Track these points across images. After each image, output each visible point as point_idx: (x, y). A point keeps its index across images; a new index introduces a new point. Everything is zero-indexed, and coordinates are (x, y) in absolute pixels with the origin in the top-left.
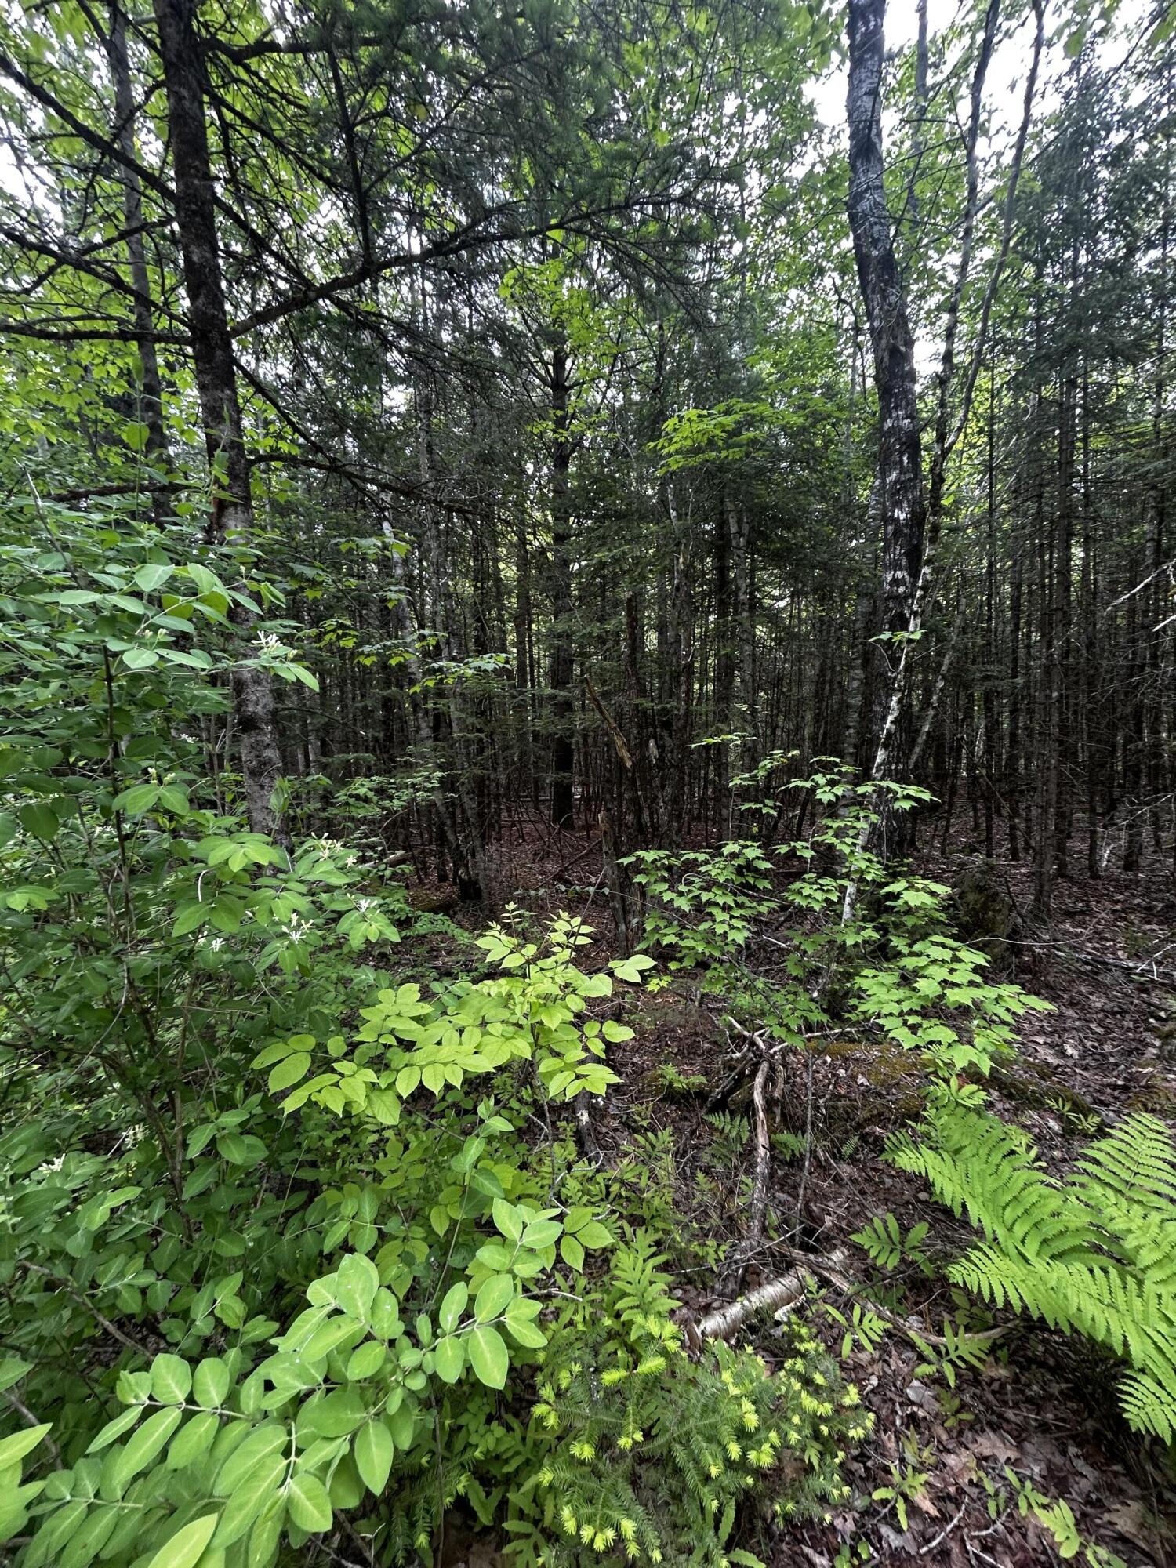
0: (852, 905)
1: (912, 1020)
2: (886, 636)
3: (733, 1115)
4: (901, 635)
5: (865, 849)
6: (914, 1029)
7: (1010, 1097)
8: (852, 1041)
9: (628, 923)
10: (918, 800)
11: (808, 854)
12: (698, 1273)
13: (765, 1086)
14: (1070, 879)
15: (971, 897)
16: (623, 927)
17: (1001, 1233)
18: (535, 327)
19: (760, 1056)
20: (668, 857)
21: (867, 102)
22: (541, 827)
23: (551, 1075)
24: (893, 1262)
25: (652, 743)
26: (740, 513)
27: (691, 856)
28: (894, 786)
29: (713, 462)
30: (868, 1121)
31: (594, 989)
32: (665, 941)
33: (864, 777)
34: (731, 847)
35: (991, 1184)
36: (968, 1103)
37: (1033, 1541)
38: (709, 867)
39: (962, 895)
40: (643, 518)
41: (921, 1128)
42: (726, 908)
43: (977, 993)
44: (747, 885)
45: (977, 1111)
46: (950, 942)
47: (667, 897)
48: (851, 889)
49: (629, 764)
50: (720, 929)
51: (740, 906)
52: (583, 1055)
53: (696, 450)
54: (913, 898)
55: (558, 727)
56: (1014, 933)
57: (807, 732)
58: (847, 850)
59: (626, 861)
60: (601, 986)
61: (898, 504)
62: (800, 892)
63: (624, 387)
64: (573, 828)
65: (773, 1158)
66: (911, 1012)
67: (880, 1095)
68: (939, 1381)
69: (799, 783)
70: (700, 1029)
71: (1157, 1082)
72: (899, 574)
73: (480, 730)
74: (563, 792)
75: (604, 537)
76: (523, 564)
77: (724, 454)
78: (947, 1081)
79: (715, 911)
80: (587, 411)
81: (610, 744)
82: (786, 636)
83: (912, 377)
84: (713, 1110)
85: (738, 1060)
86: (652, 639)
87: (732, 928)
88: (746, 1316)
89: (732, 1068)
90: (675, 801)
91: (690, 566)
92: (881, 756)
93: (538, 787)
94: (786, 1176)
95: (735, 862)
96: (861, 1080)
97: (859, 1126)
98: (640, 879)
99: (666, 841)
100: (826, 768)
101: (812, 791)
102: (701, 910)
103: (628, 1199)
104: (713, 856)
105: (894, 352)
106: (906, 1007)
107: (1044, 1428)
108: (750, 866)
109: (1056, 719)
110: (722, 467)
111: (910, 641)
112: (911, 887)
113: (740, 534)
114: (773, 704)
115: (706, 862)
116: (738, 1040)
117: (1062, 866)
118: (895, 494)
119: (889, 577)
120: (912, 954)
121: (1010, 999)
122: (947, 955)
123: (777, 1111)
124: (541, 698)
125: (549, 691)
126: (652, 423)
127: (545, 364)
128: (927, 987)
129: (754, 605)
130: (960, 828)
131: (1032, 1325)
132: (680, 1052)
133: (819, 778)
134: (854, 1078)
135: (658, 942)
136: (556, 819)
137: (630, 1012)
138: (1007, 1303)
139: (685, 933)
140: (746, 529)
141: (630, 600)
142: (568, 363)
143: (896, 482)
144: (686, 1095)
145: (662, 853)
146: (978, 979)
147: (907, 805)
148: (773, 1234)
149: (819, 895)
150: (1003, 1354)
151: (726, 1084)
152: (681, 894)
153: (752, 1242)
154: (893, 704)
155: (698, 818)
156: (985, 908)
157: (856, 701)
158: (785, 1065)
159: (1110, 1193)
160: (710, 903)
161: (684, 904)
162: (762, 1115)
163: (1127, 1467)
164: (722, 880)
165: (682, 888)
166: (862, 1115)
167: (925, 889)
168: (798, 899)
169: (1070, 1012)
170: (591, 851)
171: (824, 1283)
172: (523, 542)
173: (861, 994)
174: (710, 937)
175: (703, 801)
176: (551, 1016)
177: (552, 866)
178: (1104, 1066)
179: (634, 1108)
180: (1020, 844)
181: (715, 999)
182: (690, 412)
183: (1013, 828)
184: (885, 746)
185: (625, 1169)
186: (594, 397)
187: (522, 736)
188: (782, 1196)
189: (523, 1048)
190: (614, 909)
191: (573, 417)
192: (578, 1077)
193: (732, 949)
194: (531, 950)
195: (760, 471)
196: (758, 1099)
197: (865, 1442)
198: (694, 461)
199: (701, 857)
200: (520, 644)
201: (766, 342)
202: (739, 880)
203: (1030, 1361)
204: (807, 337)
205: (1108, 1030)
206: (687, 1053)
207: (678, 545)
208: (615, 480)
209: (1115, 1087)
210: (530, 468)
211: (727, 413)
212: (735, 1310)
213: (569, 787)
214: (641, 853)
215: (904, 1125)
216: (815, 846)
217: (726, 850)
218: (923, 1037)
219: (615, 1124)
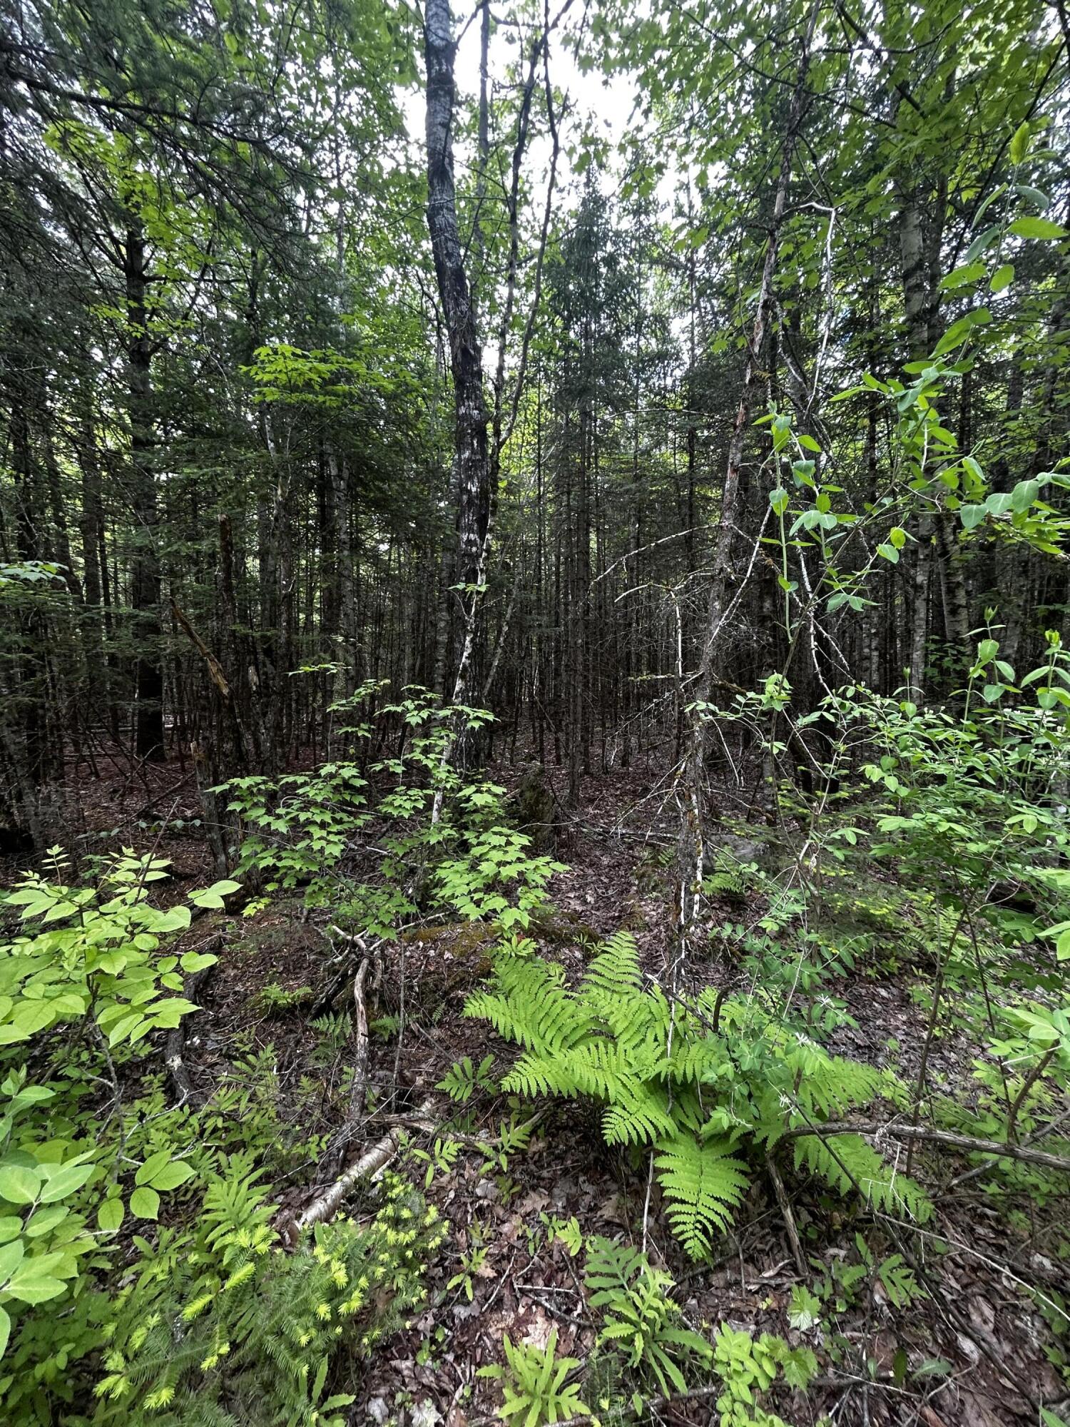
0: (439, 810)
1: (476, 896)
2: (461, 586)
3: (336, 1015)
4: (472, 587)
5: (448, 762)
6: (478, 903)
7: (552, 941)
8: (441, 924)
9: (227, 854)
10: (486, 721)
11: (399, 770)
12: (301, 1173)
13: (365, 981)
14: (591, 775)
15: (528, 794)
16: (223, 858)
17: (536, 1041)
18: (100, 193)
19: (361, 955)
20: (264, 782)
21: (441, 133)
22: (121, 761)
23: (112, 1024)
24: (468, 1093)
25: (251, 670)
26: (338, 457)
27: (291, 779)
28: (467, 709)
29: (311, 404)
30: (452, 988)
31: (172, 923)
32: (262, 864)
33: (446, 702)
34: (329, 768)
35: (531, 1009)
36: (524, 953)
37: (556, 1256)
38: (307, 789)
39: (521, 794)
40: (239, 442)
41: (490, 981)
42: (323, 825)
43: (521, 867)
44: (345, 803)
45: (529, 959)
46: (505, 830)
47: (262, 822)
48: (438, 797)
49: (225, 691)
50: (316, 846)
51: (340, 822)
52: (157, 993)
53: (293, 388)
54: (479, 800)
55: (139, 650)
56: (556, 818)
57: (406, 664)
58: (431, 765)
59: (218, 789)
60: (179, 918)
61: (470, 478)
62: (391, 804)
63: (218, 299)
64: (163, 759)
65: (372, 1043)
66: (476, 891)
67: (462, 964)
68: (497, 1172)
69: (392, 708)
70: (306, 943)
71: (637, 909)
72: (472, 536)
73: (27, 650)
74: (150, 724)
75: (191, 452)
76: (87, 462)
77: (321, 399)
78: (509, 940)
79: (312, 829)
80: (173, 312)
81: (205, 671)
82: (387, 578)
83: (479, 374)
84: (317, 1016)
85: (341, 963)
86: (253, 564)
87: (329, 842)
88: (347, 1190)
89: (335, 973)
90: (278, 727)
91: (289, 498)
92: (459, 684)
93: (117, 717)
94: (385, 1055)
95: (334, 782)
96: (447, 955)
97: (446, 993)
98: (235, 806)
99: (268, 768)
100: (417, 694)
101: (403, 714)
102: (299, 830)
103: (227, 1130)
104: (312, 778)
105: (465, 351)
106: (472, 887)
107: (565, 1172)
108: (346, 785)
109: (580, 659)
110: (321, 411)
111: (478, 593)
112: (478, 791)
113: (340, 477)
114: (377, 637)
115: (304, 784)
116: (341, 945)
117: (587, 766)
118: (470, 468)
119: (465, 537)
120: (479, 844)
121: (544, 868)
122: (502, 840)
123: (376, 1000)
124: (119, 618)
125: (126, 609)
126: (246, 348)
127: (115, 241)
128: (487, 868)
129: (356, 545)
130: (523, 741)
131: (559, 1101)
132: (286, 970)
133: (408, 704)
134: (441, 955)
135: (255, 866)
136: (141, 751)
137: (232, 942)
138: (539, 1092)
139: (284, 854)
140: (346, 474)
141: (223, 523)
142: (147, 252)
143: (469, 460)
144: (291, 1009)
145: (258, 779)
146: (523, 856)
147: (476, 725)
148: (372, 1109)
149: (408, 805)
150: (541, 1132)
151: (330, 988)
152: (279, 817)
153: (354, 1121)
154: (467, 643)
155: (307, 743)
156: (537, 802)
157: (443, 638)
158: (384, 957)
159: (601, 991)
160: (309, 822)
161: (281, 826)
162: (361, 1007)
163: (612, 1175)
164: (319, 799)
165: (281, 811)
166: (447, 984)
167: (489, 791)
168: (390, 810)
169: (590, 871)
170: (186, 783)
171: (415, 1132)
172: (90, 437)
173: (441, 884)
174: (308, 854)
175: (311, 727)
176: (113, 962)
177: (135, 803)
178: (608, 906)
179: (235, 1037)
180: (562, 752)
181: (322, 912)
182: (286, 347)
183: (557, 740)
184: (463, 677)
185: (222, 1099)
186: (180, 299)
187: (94, 659)
188: (381, 1073)
189: (74, 1004)
190: (212, 841)
191: (154, 312)
192: (147, 1017)
193: (331, 862)
194: (88, 894)
195: (357, 425)
196: (358, 994)
197: (444, 1246)
198: (294, 398)
199: (300, 780)
200: (88, 553)
201: (365, 305)
202: (338, 797)
203: (558, 1128)
204: (400, 312)
205: (611, 879)
206: (293, 968)
207: (276, 476)
208: (208, 396)
209: (613, 918)
210: (98, 355)
211: (324, 360)
212: (337, 1189)
213: (158, 715)
214: (236, 781)
215: (480, 983)
216: (406, 763)
217: (323, 772)
218: (486, 907)
219: (214, 1059)
